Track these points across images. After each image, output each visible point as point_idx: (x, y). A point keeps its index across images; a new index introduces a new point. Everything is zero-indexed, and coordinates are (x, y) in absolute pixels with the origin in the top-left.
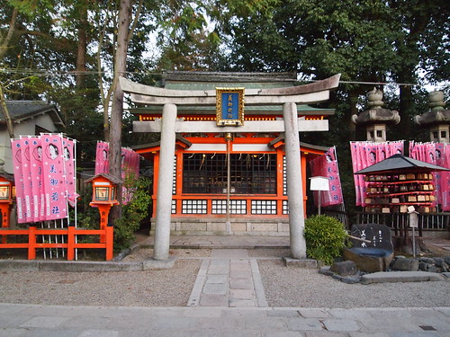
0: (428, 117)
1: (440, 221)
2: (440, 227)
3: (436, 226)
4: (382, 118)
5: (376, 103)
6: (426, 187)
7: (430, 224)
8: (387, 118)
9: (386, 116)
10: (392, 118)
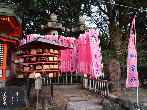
0: (77, 29)
1: (78, 79)
2: (78, 82)
3: (76, 81)
4: (54, 27)
5: (53, 20)
6: (51, 59)
7: (73, 80)
8: (57, 27)
9: (56, 25)
10: (59, 27)
